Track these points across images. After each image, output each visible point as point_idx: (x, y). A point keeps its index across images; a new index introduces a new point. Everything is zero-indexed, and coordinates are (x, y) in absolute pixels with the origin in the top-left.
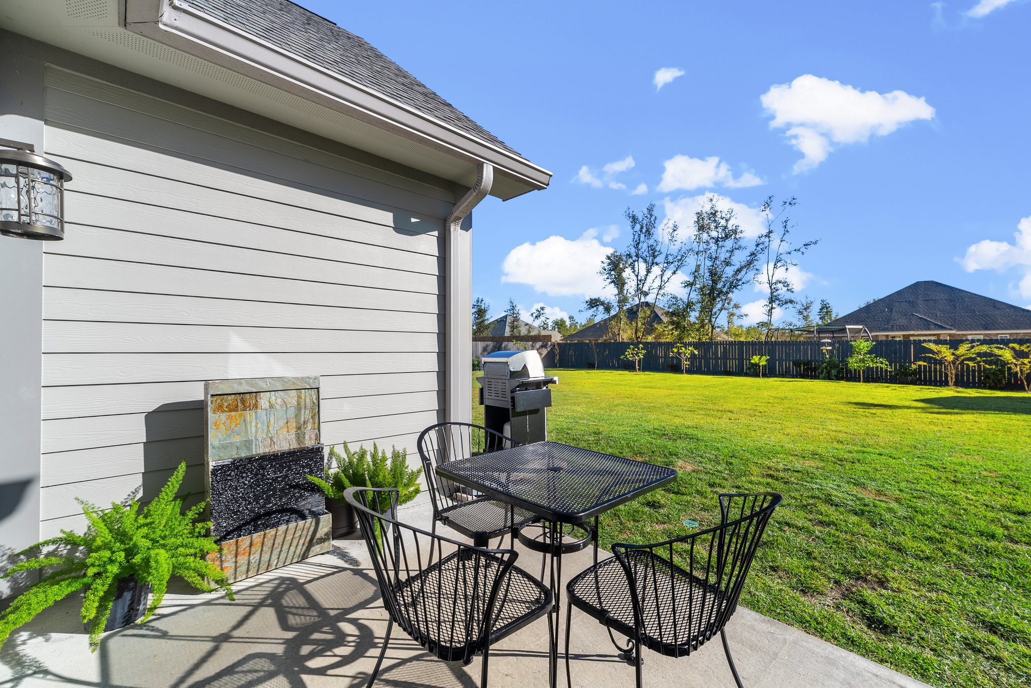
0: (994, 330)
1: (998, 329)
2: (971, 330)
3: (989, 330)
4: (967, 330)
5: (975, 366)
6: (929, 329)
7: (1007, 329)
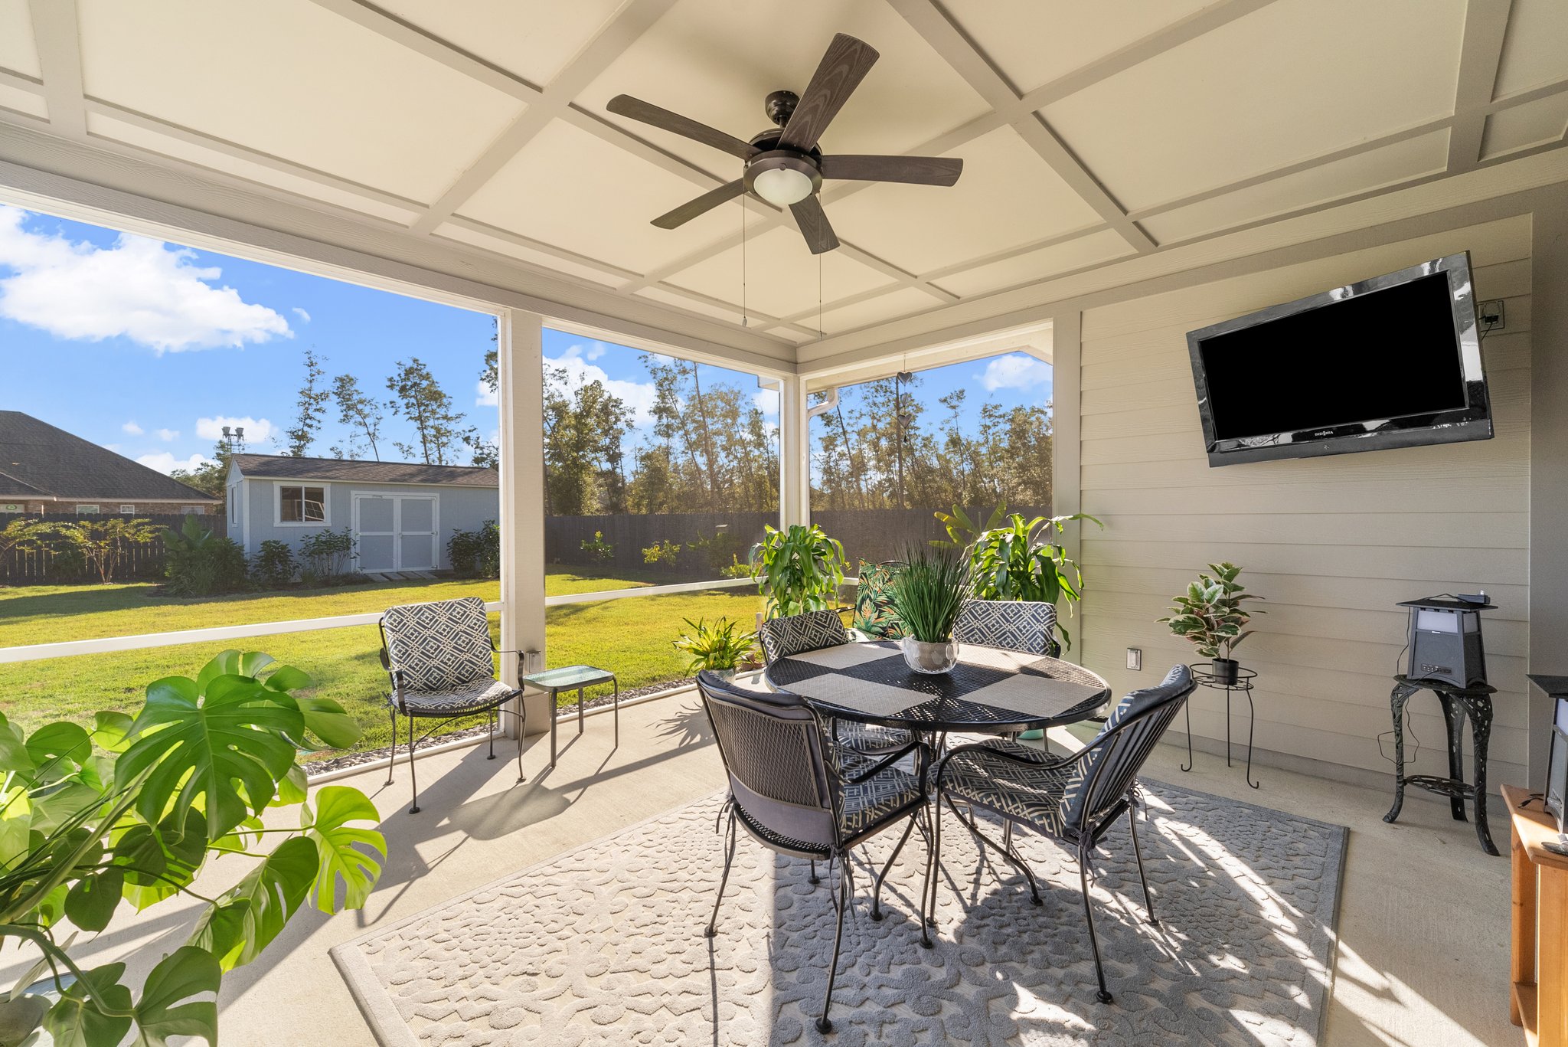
0: (115, 497)
1: (120, 497)
2: (81, 496)
3: (108, 497)
4: (75, 497)
5: (32, 554)
6: (9, 493)
7: (132, 497)
